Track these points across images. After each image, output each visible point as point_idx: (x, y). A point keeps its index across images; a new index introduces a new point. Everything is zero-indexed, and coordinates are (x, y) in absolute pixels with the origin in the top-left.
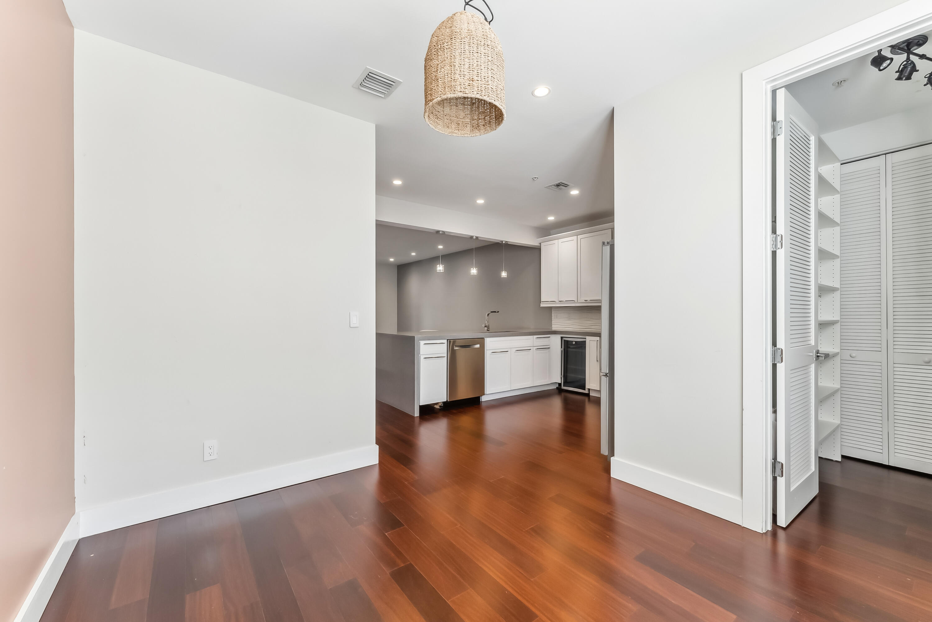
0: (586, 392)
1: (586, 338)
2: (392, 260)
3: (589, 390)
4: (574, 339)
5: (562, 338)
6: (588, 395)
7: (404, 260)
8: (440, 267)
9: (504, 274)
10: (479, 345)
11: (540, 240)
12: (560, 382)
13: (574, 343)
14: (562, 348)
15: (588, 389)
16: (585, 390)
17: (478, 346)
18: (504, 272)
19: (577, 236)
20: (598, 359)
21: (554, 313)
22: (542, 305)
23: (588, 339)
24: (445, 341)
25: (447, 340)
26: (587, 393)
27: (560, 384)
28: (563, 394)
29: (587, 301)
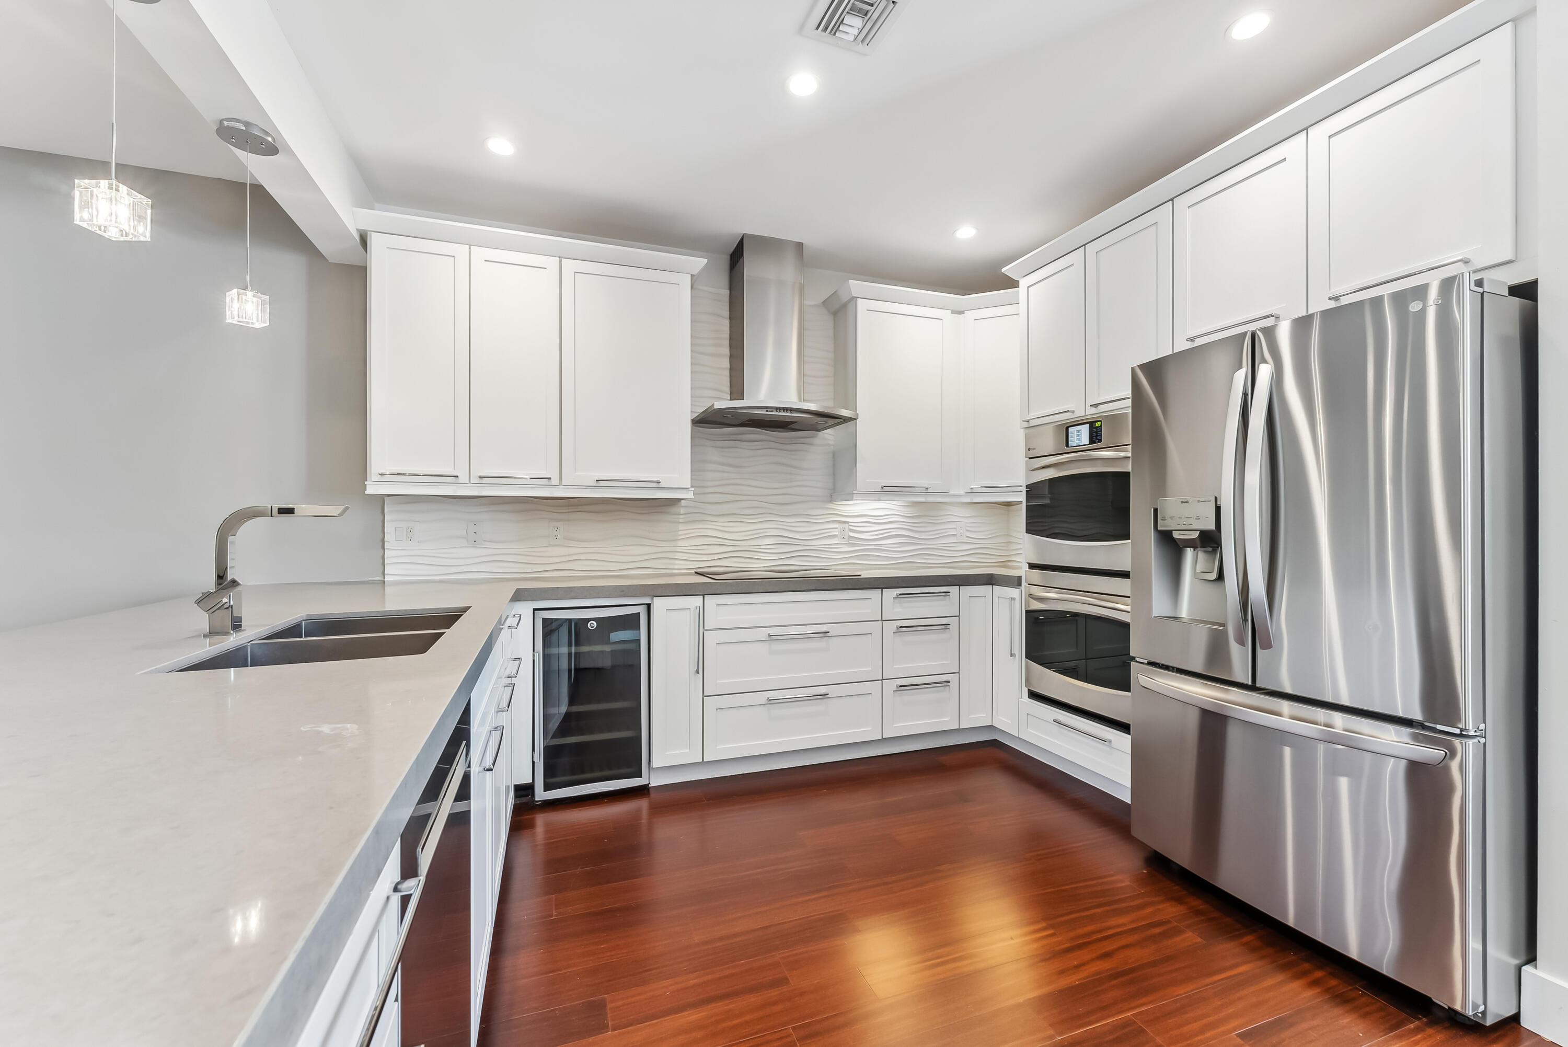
0: (643, 780)
3: (651, 771)
4: (591, 611)
5: (536, 610)
6: (646, 790)
12: (532, 782)
14: (534, 650)
15: (650, 768)
16: (640, 777)
20: (700, 667)
21: (390, 521)
22: (375, 488)
23: (663, 607)
26: (646, 783)
27: (530, 788)
29: (602, 483)
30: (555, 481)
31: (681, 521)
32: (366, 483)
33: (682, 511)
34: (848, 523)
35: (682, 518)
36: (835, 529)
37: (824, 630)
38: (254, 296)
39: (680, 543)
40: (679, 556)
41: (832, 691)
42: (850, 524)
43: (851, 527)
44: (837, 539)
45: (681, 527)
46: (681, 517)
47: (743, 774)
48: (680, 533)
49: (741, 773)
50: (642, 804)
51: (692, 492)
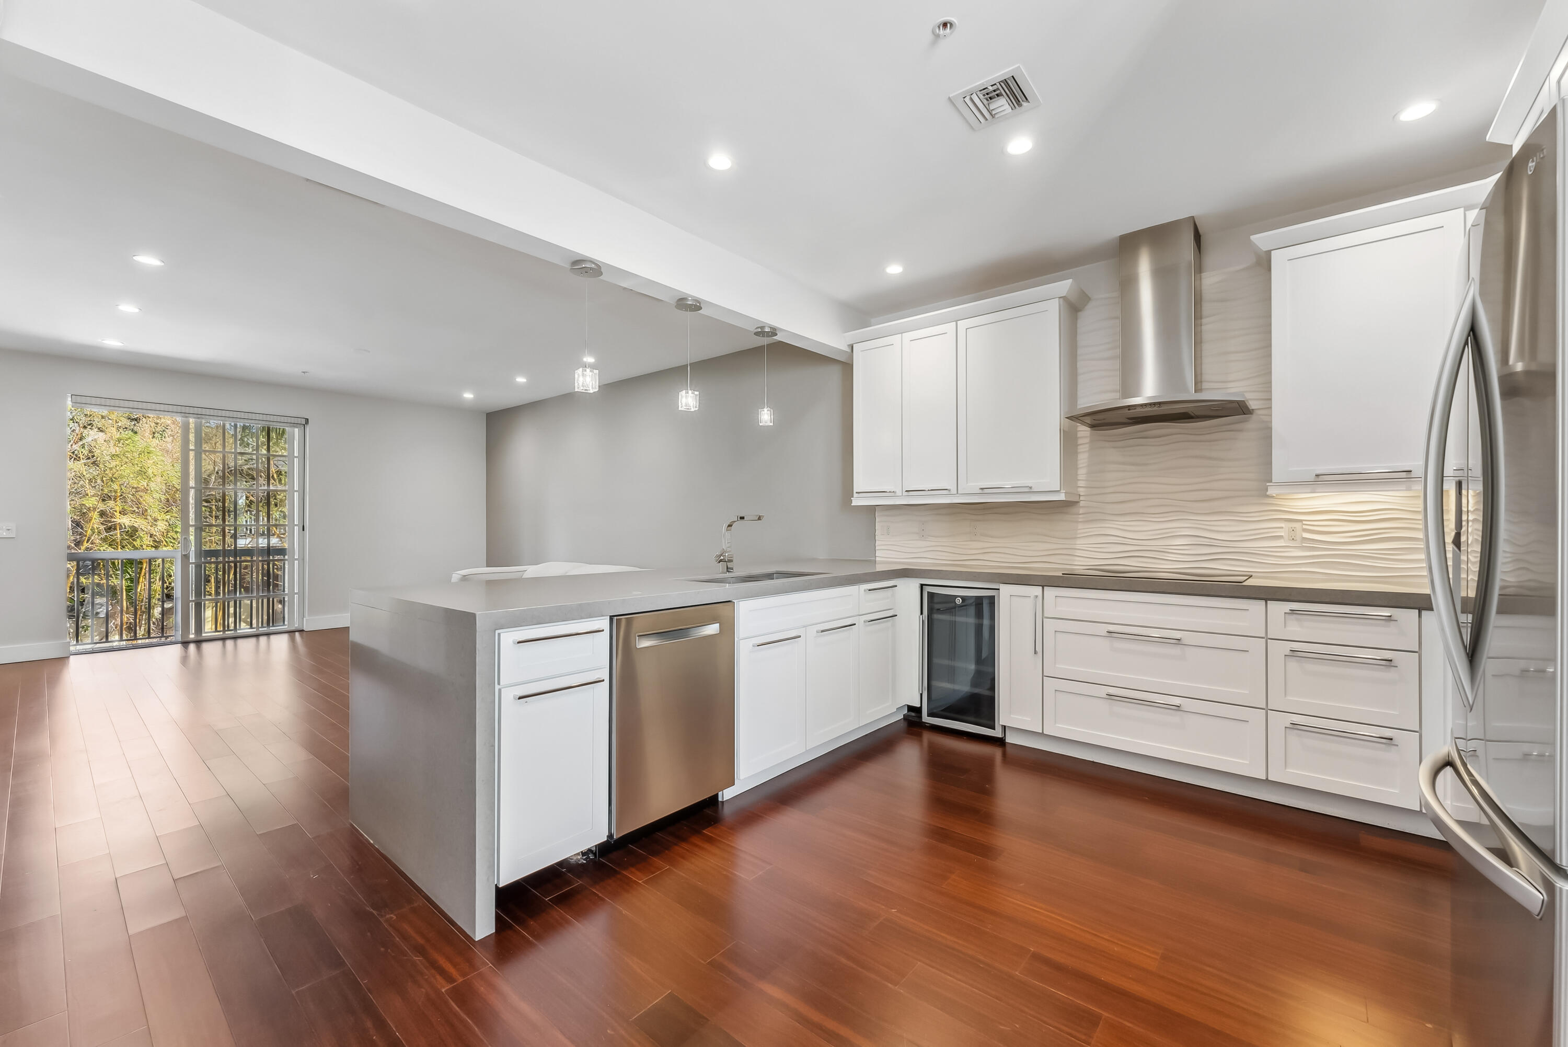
0: (997, 733)
1: (999, 589)
2: (468, 396)
3: (1004, 728)
4: (959, 590)
5: (922, 585)
6: (1000, 742)
7: (501, 398)
8: (583, 375)
9: (766, 417)
10: (718, 624)
11: (851, 336)
12: (919, 706)
13: (959, 601)
14: (922, 613)
15: (1002, 725)
16: (995, 730)
17: (712, 629)
18: (766, 410)
19: (956, 321)
20: (1039, 649)
21: (878, 522)
22: (856, 502)
23: (1006, 593)
24: (604, 623)
25: (611, 618)
26: (1001, 736)
27: (918, 710)
28: (927, 736)
29: (986, 491)
30: (954, 491)
31: (1080, 520)
32: (852, 498)
33: (1081, 511)
34: (1301, 521)
35: (1081, 518)
36: (1283, 529)
37: (1178, 637)
38: (768, 411)
39: (1078, 541)
40: (1078, 553)
41: (1186, 704)
42: (1304, 522)
43: (1305, 527)
44: (1282, 540)
45: (1080, 526)
46: (1081, 516)
47: (1093, 762)
48: (1079, 531)
49: (1092, 760)
50: (997, 753)
51: (1064, 494)
